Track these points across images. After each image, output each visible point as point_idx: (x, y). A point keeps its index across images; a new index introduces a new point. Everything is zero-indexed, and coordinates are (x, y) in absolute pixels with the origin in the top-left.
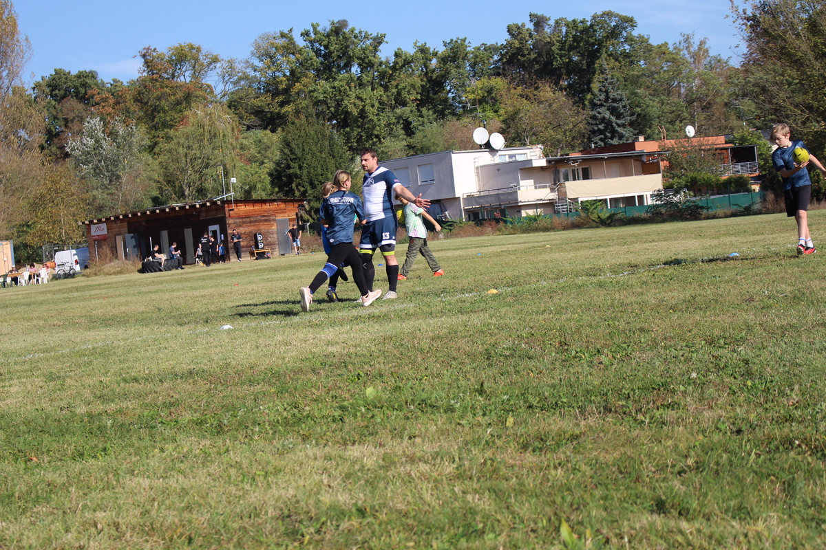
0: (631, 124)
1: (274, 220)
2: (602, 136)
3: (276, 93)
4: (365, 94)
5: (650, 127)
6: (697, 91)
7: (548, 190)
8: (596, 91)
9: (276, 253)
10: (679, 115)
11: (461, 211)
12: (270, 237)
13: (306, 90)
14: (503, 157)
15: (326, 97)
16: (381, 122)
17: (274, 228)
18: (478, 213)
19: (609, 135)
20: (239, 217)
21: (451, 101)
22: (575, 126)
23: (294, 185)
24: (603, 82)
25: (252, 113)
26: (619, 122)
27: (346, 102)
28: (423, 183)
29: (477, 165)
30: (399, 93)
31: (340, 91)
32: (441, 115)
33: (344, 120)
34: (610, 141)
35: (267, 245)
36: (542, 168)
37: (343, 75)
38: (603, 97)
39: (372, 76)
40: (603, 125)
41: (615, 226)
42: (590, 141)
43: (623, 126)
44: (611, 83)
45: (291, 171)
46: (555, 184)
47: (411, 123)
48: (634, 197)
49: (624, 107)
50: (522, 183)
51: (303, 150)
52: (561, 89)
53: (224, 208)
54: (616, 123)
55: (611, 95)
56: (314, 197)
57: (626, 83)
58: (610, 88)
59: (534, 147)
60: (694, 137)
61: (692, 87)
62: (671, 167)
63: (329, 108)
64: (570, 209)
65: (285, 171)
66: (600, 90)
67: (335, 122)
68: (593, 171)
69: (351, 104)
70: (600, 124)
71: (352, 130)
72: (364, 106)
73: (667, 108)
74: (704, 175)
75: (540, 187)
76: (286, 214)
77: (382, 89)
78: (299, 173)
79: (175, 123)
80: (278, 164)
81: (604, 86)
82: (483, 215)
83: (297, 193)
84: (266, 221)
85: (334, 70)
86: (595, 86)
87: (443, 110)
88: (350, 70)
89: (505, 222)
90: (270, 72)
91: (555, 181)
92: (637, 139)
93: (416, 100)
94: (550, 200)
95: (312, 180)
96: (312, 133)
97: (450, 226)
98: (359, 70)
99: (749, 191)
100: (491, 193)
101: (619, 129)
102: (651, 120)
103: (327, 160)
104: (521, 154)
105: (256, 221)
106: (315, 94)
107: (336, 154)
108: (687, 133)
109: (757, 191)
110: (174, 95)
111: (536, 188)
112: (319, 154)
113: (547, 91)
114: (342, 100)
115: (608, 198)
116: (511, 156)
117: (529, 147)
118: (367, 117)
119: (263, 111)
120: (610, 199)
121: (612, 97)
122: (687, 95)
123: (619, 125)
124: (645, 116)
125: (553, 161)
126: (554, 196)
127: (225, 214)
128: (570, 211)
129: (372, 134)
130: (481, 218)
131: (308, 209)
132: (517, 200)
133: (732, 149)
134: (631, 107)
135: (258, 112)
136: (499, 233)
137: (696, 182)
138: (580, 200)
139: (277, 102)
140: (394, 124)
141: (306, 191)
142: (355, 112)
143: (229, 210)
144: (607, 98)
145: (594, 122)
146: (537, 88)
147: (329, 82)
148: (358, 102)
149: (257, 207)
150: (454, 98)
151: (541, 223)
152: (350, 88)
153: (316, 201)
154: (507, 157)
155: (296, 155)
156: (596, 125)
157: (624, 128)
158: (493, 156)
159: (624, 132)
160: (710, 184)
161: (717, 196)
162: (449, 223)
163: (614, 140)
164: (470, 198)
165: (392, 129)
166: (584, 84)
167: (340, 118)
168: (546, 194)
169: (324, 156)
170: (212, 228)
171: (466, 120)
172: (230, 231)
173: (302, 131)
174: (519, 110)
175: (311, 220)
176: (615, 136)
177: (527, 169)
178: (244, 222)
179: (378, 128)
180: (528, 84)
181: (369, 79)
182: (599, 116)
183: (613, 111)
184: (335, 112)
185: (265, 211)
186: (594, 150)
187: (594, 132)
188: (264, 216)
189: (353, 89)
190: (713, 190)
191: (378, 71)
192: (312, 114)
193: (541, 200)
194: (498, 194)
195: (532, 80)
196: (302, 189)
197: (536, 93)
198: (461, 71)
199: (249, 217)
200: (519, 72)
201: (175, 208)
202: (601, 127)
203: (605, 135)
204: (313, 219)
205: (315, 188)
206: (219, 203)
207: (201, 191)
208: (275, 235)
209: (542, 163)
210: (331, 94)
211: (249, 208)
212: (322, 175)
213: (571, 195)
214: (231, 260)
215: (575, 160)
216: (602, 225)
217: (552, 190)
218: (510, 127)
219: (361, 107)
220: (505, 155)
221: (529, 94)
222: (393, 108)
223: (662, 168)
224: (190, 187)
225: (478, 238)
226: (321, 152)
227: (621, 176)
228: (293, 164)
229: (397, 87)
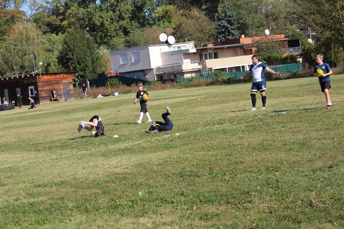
0: (238, 28)
1: (62, 83)
2: (224, 35)
3: (58, 15)
4: (103, 15)
5: (247, 30)
6: (270, 11)
7: (197, 64)
8: (220, 12)
9: (63, 99)
10: (262, 24)
11: (154, 76)
12: (60, 92)
13: (73, 14)
14: (174, 48)
15: (84, 17)
16: (112, 28)
17: (62, 87)
18: (163, 76)
19: (227, 34)
20: (44, 82)
21: (147, 17)
22: (210, 31)
23: (70, 64)
24: (224, 7)
25: (46, 25)
26: (232, 27)
27: (94, 19)
28: (135, 62)
29: (162, 52)
30: (120, 14)
31: (91, 13)
32: (143, 25)
33: (93, 29)
34: (228, 37)
35: (58, 95)
36: (194, 53)
37: (92, 5)
38: (223, 15)
39: (107, 5)
40: (224, 29)
41: (231, 84)
42: (218, 38)
43: (234, 29)
44: (227, 8)
45: (68, 56)
46: (201, 61)
47: (127, 29)
48: (240, 66)
49: (234, 20)
50: (184, 61)
51: (74, 46)
52: (203, 10)
53: (36, 77)
54: (231, 28)
55: (228, 14)
56: (80, 69)
57: (235, 8)
58: (227, 11)
59: (190, 42)
60: (269, 35)
61: (268, 9)
62: (258, 51)
63: (85, 22)
64: (208, 73)
65: (65, 56)
66: (222, 12)
67: (88, 29)
68: (219, 54)
69: (96, 20)
70: (222, 29)
71: (97, 33)
72: (103, 21)
73: (255, 20)
74: (274, 55)
75: (193, 63)
76: (67, 80)
77: (112, 12)
78: (72, 57)
79: (7, 31)
80: (61, 53)
81: (224, 10)
82: (165, 78)
83: (71, 68)
84: (57, 83)
85: (87, 2)
86: (220, 9)
87: (143, 22)
88: (96, 2)
89: (177, 82)
90: (55, 4)
91: (200, 59)
92: (240, 37)
93: (129, 17)
94: (198, 69)
95: (78, 61)
96: (78, 37)
97: (149, 84)
98: (100, 2)
99: (296, 62)
100: (169, 66)
101: (232, 31)
102: (248, 26)
103: (86, 51)
104: (183, 46)
105: (52, 84)
106: (78, 15)
107: (90, 47)
108: (266, 33)
109: (301, 62)
110: (6, 17)
111: (191, 63)
112: (82, 47)
113: (195, 12)
114: (92, 18)
115: (227, 67)
116: (178, 47)
117: (187, 42)
118: (105, 26)
119: (51, 24)
120: (228, 68)
121: (228, 15)
122: (265, 14)
123: (232, 29)
124: (245, 24)
125: (199, 49)
126: (200, 67)
127: (37, 80)
128: (209, 75)
129: (107, 35)
130: (164, 79)
131: (77, 75)
132: (182, 69)
133: (288, 41)
134: (238, 20)
135: (49, 25)
136: (174, 88)
137: (271, 58)
138: (213, 69)
139: (59, 19)
140: (118, 30)
141: (76, 67)
142: (99, 24)
143: (39, 79)
144: (226, 15)
145: (219, 28)
146: (190, 10)
147: (85, 9)
148: (100, 19)
149: (53, 77)
150: (148, 16)
151: (195, 82)
152: (96, 12)
153: (81, 71)
154: (176, 47)
155: (70, 48)
156: (221, 29)
157: (235, 30)
158: (170, 47)
159: (234, 33)
160: (277, 59)
161: (281, 65)
162: (149, 82)
163: (230, 36)
164: (158, 68)
165: (117, 33)
166: (214, 8)
167: (91, 27)
168: (196, 66)
169: (84, 48)
170: (30, 88)
171: (155, 27)
172: (39, 89)
173: (73, 36)
174: (182, 23)
175: (79, 81)
176: (230, 35)
177: (187, 54)
178: (46, 84)
179: (110, 32)
180: (186, 8)
181: (105, 7)
182: (222, 25)
183: (229, 22)
184: (88, 24)
185: (57, 78)
186: (219, 43)
187: (219, 33)
188: (56, 81)
189: (97, 12)
190: (279, 63)
191: (109, 3)
192: (78, 27)
193: (194, 69)
194: (172, 67)
195: (188, 7)
196: (74, 65)
197: (190, 12)
198: (152, 2)
199: (48, 82)
200: (181, 2)
201: (11, 78)
202: (223, 30)
203: (225, 34)
204: (80, 80)
205: (81, 64)
206: (34, 75)
207: (22, 67)
208: (62, 91)
209: (194, 50)
210: (86, 15)
211: (49, 77)
212: (84, 58)
213: (208, 66)
214: (41, 104)
215: (210, 49)
216: (224, 83)
217: (199, 64)
218: (177, 31)
219: (101, 21)
220: (175, 47)
221: (186, 14)
222: (118, 22)
223: (253, 51)
224: (16, 65)
225: (163, 91)
226: (83, 46)
227: (233, 56)
228: (69, 53)
229: (119, 10)
